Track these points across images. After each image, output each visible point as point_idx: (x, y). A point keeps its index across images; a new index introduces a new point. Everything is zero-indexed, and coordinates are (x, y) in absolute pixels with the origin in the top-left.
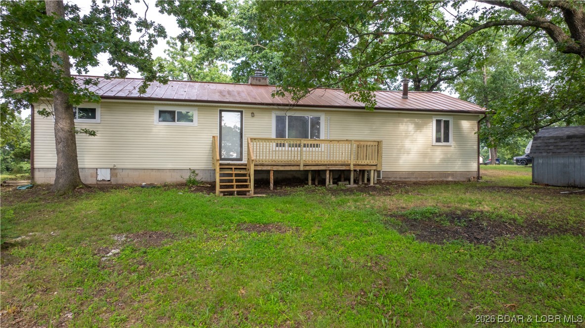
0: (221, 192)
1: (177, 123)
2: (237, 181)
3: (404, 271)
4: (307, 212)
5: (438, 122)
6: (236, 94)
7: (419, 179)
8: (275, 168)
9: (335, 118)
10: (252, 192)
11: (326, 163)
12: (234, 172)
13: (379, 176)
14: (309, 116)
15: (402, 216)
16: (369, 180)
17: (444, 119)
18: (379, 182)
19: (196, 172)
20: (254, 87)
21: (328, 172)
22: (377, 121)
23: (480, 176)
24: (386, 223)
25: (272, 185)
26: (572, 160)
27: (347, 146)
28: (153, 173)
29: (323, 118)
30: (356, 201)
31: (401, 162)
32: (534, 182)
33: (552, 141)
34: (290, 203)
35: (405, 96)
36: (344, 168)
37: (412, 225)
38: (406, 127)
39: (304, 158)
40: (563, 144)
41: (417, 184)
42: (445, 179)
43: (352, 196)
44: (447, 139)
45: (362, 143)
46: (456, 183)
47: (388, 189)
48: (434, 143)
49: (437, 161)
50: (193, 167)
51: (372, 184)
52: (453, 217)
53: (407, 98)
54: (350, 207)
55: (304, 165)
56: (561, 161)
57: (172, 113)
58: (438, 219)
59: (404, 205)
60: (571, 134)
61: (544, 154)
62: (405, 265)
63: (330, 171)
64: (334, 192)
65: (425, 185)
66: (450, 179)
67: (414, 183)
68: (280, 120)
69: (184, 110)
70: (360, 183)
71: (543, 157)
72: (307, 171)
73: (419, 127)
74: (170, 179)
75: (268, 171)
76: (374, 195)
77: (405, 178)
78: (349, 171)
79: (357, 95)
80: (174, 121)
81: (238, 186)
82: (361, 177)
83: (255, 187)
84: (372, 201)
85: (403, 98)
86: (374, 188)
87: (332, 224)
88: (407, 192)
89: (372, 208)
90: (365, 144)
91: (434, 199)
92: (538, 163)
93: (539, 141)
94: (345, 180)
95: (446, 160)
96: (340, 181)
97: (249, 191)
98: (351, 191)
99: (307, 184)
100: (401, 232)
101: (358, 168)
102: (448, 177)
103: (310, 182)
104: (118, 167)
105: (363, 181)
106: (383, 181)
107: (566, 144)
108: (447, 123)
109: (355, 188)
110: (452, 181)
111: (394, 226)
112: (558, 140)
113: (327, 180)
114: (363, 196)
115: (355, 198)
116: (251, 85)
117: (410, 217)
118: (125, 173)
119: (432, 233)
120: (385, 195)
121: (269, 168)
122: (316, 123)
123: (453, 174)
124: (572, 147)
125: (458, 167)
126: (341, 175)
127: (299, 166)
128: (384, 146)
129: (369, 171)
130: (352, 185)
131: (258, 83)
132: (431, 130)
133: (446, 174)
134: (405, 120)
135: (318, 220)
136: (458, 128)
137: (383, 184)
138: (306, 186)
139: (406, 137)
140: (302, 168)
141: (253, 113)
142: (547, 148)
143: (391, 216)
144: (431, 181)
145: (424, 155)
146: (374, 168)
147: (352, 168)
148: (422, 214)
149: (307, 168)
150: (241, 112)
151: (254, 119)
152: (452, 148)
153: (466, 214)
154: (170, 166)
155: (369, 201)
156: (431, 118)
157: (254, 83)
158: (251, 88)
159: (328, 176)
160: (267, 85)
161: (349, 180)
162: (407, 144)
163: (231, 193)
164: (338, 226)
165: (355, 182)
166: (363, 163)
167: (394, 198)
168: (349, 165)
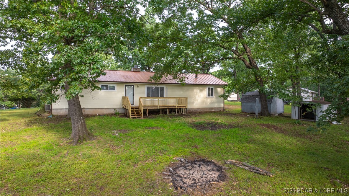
0: (132, 117)
1: (109, 90)
2: (136, 113)
3: (193, 136)
4: (164, 123)
5: (209, 89)
6: (130, 78)
7: (201, 111)
8: (149, 108)
9: (170, 87)
10: (142, 117)
11: (167, 106)
12: (135, 110)
13: (186, 110)
14: (160, 86)
15: (194, 124)
16: (183, 112)
17: (211, 87)
18: (186, 112)
19: (116, 109)
20: (135, 73)
21: (168, 109)
22: (185, 89)
23: (225, 109)
24: (189, 126)
25: (148, 114)
26: (253, 104)
27: (175, 100)
28: (99, 110)
29: (165, 87)
30: (179, 120)
31: (195, 104)
32: (242, 112)
33: (248, 97)
34: (158, 121)
35: (196, 77)
36: (174, 108)
37: (196, 126)
38: (196, 90)
39: (159, 104)
40: (251, 98)
41: (200, 113)
42: (211, 111)
43: (177, 118)
44: (212, 95)
45: (180, 98)
46: (215, 112)
47: (189, 115)
48: (207, 97)
49: (208, 103)
50: (115, 107)
51: (184, 113)
52: (208, 124)
53: (197, 78)
54: (177, 122)
55: (159, 107)
56: (250, 104)
57: (107, 86)
58: (203, 125)
59: (195, 121)
60: (253, 95)
61: (245, 102)
62: (193, 135)
63: (169, 109)
64: (171, 117)
65: (203, 113)
66: (213, 110)
67: (199, 112)
68: (148, 89)
69: (111, 85)
70: (180, 113)
71: (245, 103)
72: (160, 109)
73: (201, 91)
74: (105, 112)
75: (146, 109)
76: (185, 117)
77: (196, 110)
78: (176, 109)
79: (178, 80)
80: (107, 89)
81: (137, 115)
82: (180, 111)
83: (143, 115)
84: (184, 120)
85: (195, 78)
86: (185, 115)
87: (173, 126)
88: (196, 116)
89: (184, 122)
90: (182, 98)
91: (204, 118)
92: (243, 105)
93: (244, 97)
94: (174, 112)
95: (211, 103)
96: (172, 112)
97: (141, 117)
98: (177, 116)
99: (160, 114)
100: (193, 128)
101: (179, 108)
102: (212, 110)
103: (161, 113)
104: (85, 108)
105: (180, 112)
106: (188, 112)
107: (252, 98)
108: (212, 89)
109: (178, 115)
110: (214, 111)
111: (191, 127)
112: (249, 97)
113: (168, 112)
114: (181, 118)
115: (179, 118)
116: (133, 71)
117: (196, 124)
118: (88, 110)
119: (202, 128)
120: (189, 117)
121: (147, 108)
122: (162, 89)
123: (214, 109)
124: (253, 99)
125: (216, 106)
126: (172, 110)
127: (157, 107)
128: (188, 98)
129: (183, 109)
130: (177, 114)
131: (136, 70)
132: (206, 92)
133: (212, 109)
134: (196, 88)
135: (169, 126)
136: (216, 91)
137: (188, 113)
138: (160, 115)
139: (197, 94)
140: (159, 108)
141: (138, 86)
142: (246, 99)
143: (190, 124)
144: (206, 112)
145: (203, 101)
146: (185, 107)
147: (177, 108)
148: (200, 123)
149: (161, 108)
150: (133, 86)
151: (138, 88)
152: (214, 99)
153: (212, 123)
154: (106, 107)
155: (183, 120)
156: (206, 87)
157: (134, 70)
158: (134, 73)
159: (168, 111)
160: (140, 72)
161: (175, 112)
162: (197, 97)
163: (135, 118)
164: (175, 127)
165: (178, 113)
166: (181, 106)
167: (191, 118)
168: (176, 106)
